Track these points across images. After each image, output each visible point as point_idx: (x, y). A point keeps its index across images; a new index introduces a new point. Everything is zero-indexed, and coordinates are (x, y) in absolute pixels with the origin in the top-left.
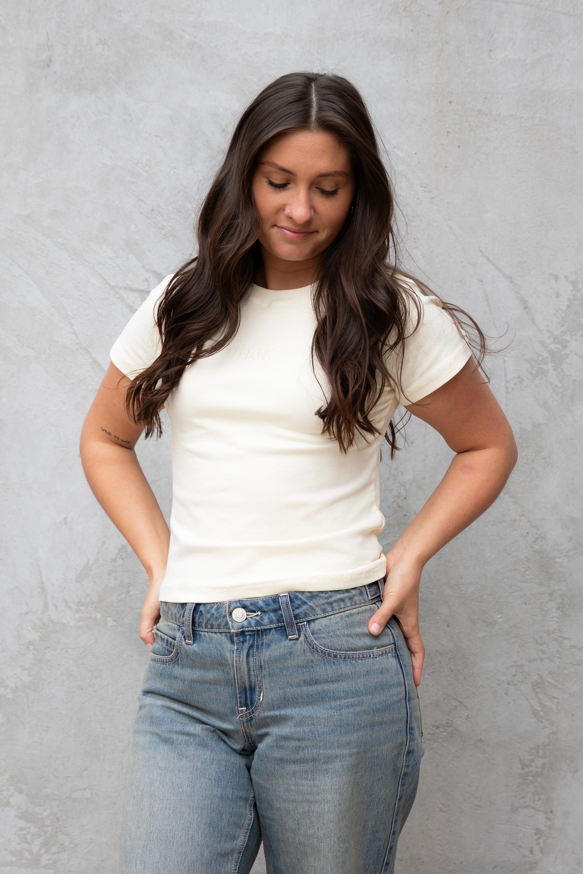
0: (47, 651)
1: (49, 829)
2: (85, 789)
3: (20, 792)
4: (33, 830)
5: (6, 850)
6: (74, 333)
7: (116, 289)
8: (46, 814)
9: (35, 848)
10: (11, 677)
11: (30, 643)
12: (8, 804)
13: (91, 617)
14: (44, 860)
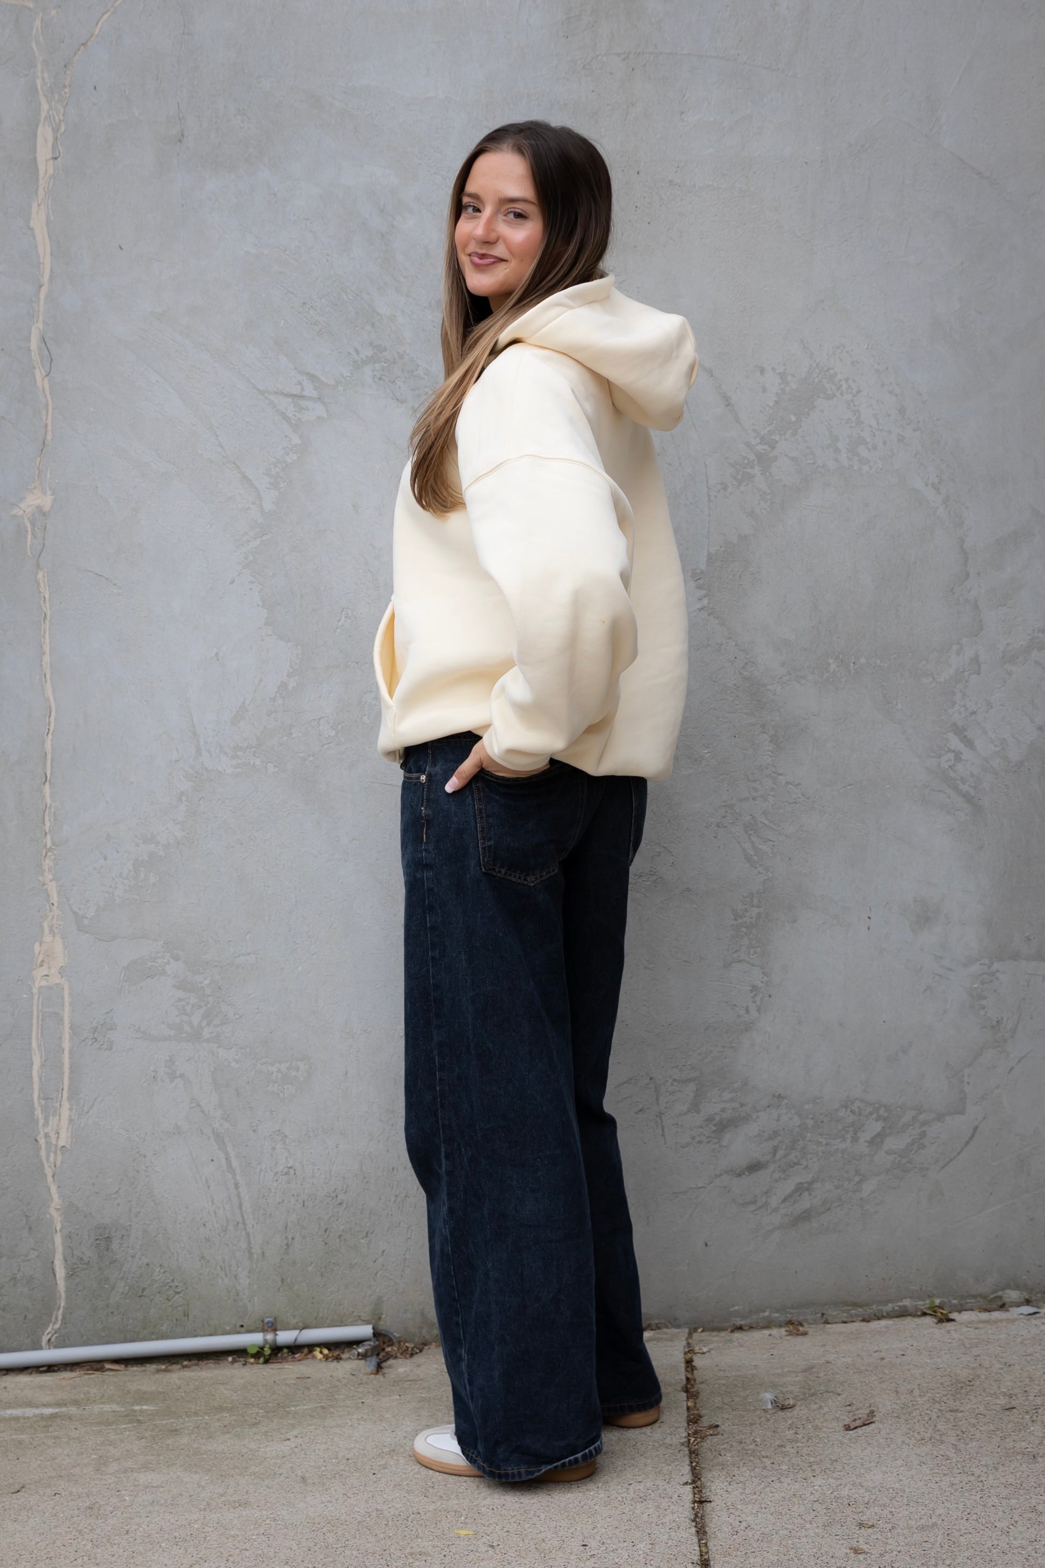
0: (201, 802)
1: (210, 999)
2: (249, 954)
3: (177, 959)
4: (193, 1000)
5: (164, 1023)
6: (220, 445)
7: (266, 395)
8: (207, 982)
9: (196, 1020)
10: (163, 832)
11: (182, 793)
12: (163, 973)
13: (249, 763)
14: (206, 1033)
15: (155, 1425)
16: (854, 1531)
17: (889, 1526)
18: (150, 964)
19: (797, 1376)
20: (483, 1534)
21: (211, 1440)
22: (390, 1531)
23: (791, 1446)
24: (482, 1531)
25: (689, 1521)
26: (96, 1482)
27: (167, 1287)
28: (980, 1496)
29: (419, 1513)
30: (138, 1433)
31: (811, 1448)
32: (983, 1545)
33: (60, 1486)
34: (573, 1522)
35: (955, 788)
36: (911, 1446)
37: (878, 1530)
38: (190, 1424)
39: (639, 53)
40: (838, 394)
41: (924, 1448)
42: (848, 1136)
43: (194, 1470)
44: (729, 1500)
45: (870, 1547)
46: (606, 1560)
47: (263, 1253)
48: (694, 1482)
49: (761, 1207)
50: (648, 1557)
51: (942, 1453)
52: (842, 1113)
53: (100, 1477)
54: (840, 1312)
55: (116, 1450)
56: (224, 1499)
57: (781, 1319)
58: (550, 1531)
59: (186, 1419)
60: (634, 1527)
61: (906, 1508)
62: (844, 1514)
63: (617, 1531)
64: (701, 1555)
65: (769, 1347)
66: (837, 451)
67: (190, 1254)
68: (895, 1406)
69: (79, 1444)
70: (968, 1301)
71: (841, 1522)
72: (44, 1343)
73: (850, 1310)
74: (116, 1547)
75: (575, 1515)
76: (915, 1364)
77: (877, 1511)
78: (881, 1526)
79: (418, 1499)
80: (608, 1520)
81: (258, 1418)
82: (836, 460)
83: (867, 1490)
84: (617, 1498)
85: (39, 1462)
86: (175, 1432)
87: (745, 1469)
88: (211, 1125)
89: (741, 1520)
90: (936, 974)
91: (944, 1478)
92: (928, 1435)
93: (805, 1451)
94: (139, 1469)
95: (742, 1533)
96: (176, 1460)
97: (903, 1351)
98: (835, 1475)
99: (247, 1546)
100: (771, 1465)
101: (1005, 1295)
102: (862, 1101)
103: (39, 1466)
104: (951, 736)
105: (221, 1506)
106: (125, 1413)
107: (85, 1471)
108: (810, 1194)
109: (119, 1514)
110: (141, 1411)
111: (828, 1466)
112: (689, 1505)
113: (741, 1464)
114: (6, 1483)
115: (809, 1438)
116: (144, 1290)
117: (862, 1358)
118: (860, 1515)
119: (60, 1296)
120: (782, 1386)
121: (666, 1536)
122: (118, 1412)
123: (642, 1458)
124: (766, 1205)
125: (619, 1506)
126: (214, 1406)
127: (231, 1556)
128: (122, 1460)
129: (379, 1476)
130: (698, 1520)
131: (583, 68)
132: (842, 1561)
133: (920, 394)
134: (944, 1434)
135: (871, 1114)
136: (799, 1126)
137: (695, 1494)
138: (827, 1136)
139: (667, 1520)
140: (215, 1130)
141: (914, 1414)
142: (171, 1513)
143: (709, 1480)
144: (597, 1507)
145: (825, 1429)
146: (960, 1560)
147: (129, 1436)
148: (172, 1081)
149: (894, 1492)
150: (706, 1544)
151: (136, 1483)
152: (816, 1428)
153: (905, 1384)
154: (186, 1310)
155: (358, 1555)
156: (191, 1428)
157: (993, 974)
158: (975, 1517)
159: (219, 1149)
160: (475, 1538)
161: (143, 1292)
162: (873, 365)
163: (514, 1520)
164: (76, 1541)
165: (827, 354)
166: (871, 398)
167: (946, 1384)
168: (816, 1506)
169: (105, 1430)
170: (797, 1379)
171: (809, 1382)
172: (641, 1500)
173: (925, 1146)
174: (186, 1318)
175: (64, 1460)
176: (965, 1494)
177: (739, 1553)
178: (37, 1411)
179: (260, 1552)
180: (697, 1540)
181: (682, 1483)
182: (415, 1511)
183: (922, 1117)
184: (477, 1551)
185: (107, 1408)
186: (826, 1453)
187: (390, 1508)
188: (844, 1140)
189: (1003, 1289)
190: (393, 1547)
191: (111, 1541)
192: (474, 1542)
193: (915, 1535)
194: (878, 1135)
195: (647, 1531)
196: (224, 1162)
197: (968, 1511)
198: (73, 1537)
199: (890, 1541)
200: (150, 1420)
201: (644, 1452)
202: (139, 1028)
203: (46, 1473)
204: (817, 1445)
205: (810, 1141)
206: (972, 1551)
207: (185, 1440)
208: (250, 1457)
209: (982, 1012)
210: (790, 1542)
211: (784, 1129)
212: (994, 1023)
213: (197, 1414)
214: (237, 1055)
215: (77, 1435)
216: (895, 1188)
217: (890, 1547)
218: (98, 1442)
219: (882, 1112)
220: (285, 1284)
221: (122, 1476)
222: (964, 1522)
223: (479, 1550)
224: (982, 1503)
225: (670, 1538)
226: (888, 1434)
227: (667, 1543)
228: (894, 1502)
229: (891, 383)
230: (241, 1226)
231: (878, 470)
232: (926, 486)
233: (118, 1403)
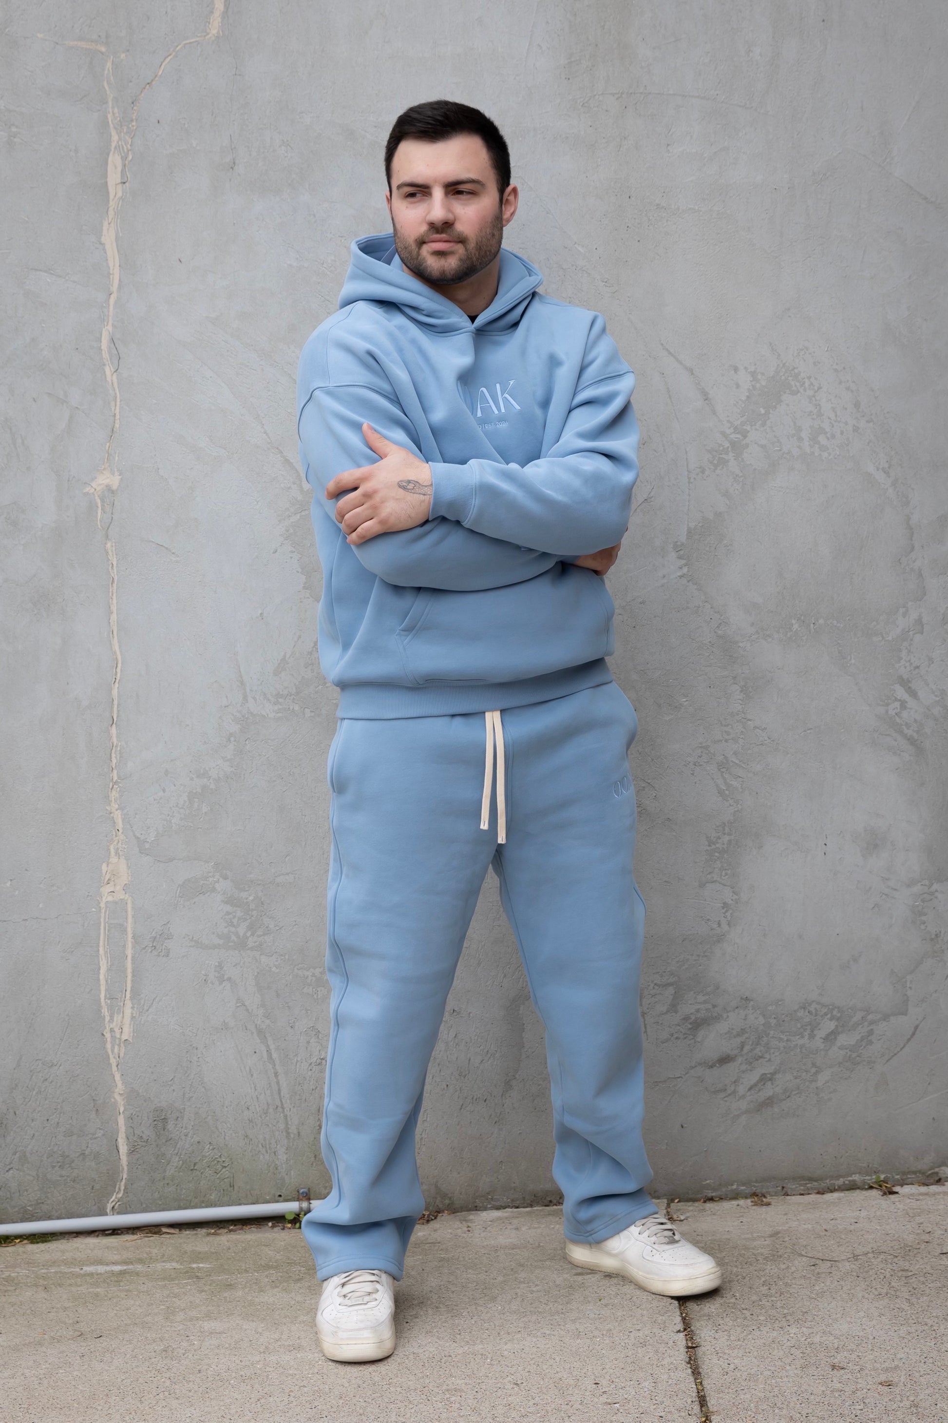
0: (247, 742)
1: (255, 913)
2: (287, 874)
3: (226, 878)
4: (239, 914)
5: (214, 933)
6: (266, 433)
8: (251, 898)
9: (242, 930)
10: (214, 768)
11: (231, 735)
12: (214, 890)
13: (289, 708)
14: (250, 943)
15: (212, 1280)
16: (828, 1372)
17: (858, 1368)
18: (202, 882)
19: (765, 1240)
20: (508, 1374)
21: (262, 1293)
22: (427, 1371)
23: (766, 1300)
24: (507, 1371)
25: (684, 1363)
26: (168, 1329)
27: (216, 1162)
28: (934, 1342)
29: (450, 1356)
30: (198, 1287)
31: (784, 1302)
32: (941, 1384)
33: (136, 1332)
34: (585, 1364)
35: (901, 732)
36: (870, 1300)
37: (848, 1371)
38: (242, 1280)
39: (631, 93)
40: (802, 391)
41: (882, 1302)
42: (806, 1034)
43: (250, 1319)
44: (717, 1345)
45: (843, 1386)
46: (617, 1396)
47: (299, 1133)
48: (685, 1330)
49: (730, 1095)
50: (652, 1393)
51: (897, 1306)
52: (801, 1013)
53: (169, 1324)
54: (798, 1186)
55: (182, 1301)
56: (279, 1343)
57: (747, 1191)
58: (565, 1371)
59: (239, 1275)
60: (638, 1368)
61: (871, 1353)
62: (818, 1358)
63: (623, 1372)
64: (698, 1392)
65: (738, 1216)
66: (800, 439)
67: (235, 1133)
68: (854, 1266)
69: (149, 1297)
70: (909, 1176)
71: (816, 1365)
72: (108, 1211)
73: (806, 1184)
74: (191, 1383)
75: (586, 1358)
76: (867, 1230)
77: (847, 1355)
78: (851, 1368)
79: (448, 1344)
80: (616, 1362)
81: (301, 1275)
82: (799, 447)
83: (836, 1338)
84: (620, 1344)
85: (115, 1312)
86: (230, 1286)
87: (728, 1319)
88: (254, 1022)
89: (729, 1362)
90: (883, 894)
91: (901, 1327)
92: (885, 1291)
93: (779, 1304)
94: (203, 1317)
95: (731, 1373)
96: (234, 1310)
97: (856, 1219)
98: (808, 1324)
99: (305, 1383)
100: (751, 1316)
101: (941, 1172)
102: (818, 1003)
103: (116, 1314)
104: (897, 687)
105: (278, 1349)
106: (185, 1271)
107: (156, 1320)
108: (772, 1084)
109: (190, 1356)
110: (199, 1269)
111: (801, 1317)
112: (683, 1350)
113: (725, 1315)
114: (89, 1330)
115: (781, 1294)
116: (195, 1164)
117: (820, 1225)
118: (832, 1358)
119: (123, 1169)
120: (753, 1249)
121: (666, 1376)
122: (179, 1269)
123: (638, 1309)
124: (734, 1092)
125: (623, 1351)
126: (261, 1265)
127: (292, 1391)
128: (187, 1310)
129: (411, 1324)
130: (692, 1362)
131: (582, 106)
132: (820, 1397)
133: (873, 391)
134: (898, 1290)
135: (826, 1014)
136: (763, 1025)
137: (687, 1340)
138: (788, 1034)
139: (665, 1362)
140: (258, 1026)
141: (871, 1273)
142: (236, 1355)
143: (698, 1329)
144: (604, 1352)
145: (794, 1286)
146: (921, 1397)
147: (191, 1289)
148: (221, 983)
149: (859, 1339)
150: (701, 1383)
151: (202, 1330)
152: (786, 1285)
153: (860, 1247)
154: (232, 1182)
155: (402, 1391)
156: (244, 1283)
157: (932, 894)
158: (931, 1360)
159: (261, 1042)
160: (501, 1377)
161: (194, 1166)
162: (832, 365)
163: (533, 1362)
164: (156, 1379)
165: (793, 355)
166: (830, 393)
167: (896, 1247)
168: (793, 1350)
169: (169, 1284)
170: (765, 1242)
171: (776, 1245)
172: (641, 1345)
173: (873, 1043)
174: (232, 1188)
175: (137, 1310)
176: (922, 1341)
177: (730, 1390)
178: (108, 1268)
179: (316, 1388)
180: (693, 1379)
181: (675, 1331)
182: (447, 1354)
183: (870, 1017)
184: (504, 1389)
185: (168, 1266)
186: (797, 1306)
187: (424, 1351)
188: (803, 1037)
189: (940, 1166)
190: (431, 1384)
191: (186, 1378)
192: (501, 1380)
193: (881, 1376)
194: (832, 1032)
195: (650, 1371)
196: (265, 1054)
197: (925, 1355)
198: (154, 1376)
199: (860, 1381)
200: (207, 1276)
201: (640, 1305)
202: (193, 938)
203: (122, 1321)
204: (789, 1299)
205: (773, 1037)
206: (932, 1389)
207: (240, 1293)
208: (298, 1307)
209: (923, 927)
210: (773, 1381)
211: (750, 1027)
212: (933, 936)
213: (248, 1271)
214: (277, 961)
215: (145, 1289)
216: (846, 1079)
217: (861, 1386)
218: (165, 1295)
219: (835, 1013)
220: (317, 1159)
221: (189, 1323)
222: (922, 1364)
223: (506, 1387)
224: (936, 1349)
225: (669, 1378)
226: (850, 1290)
227: (668, 1382)
228: (860, 1347)
229: (848, 381)
230: (280, 1109)
231: (836, 456)
232: (878, 470)
233: (177, 1262)
